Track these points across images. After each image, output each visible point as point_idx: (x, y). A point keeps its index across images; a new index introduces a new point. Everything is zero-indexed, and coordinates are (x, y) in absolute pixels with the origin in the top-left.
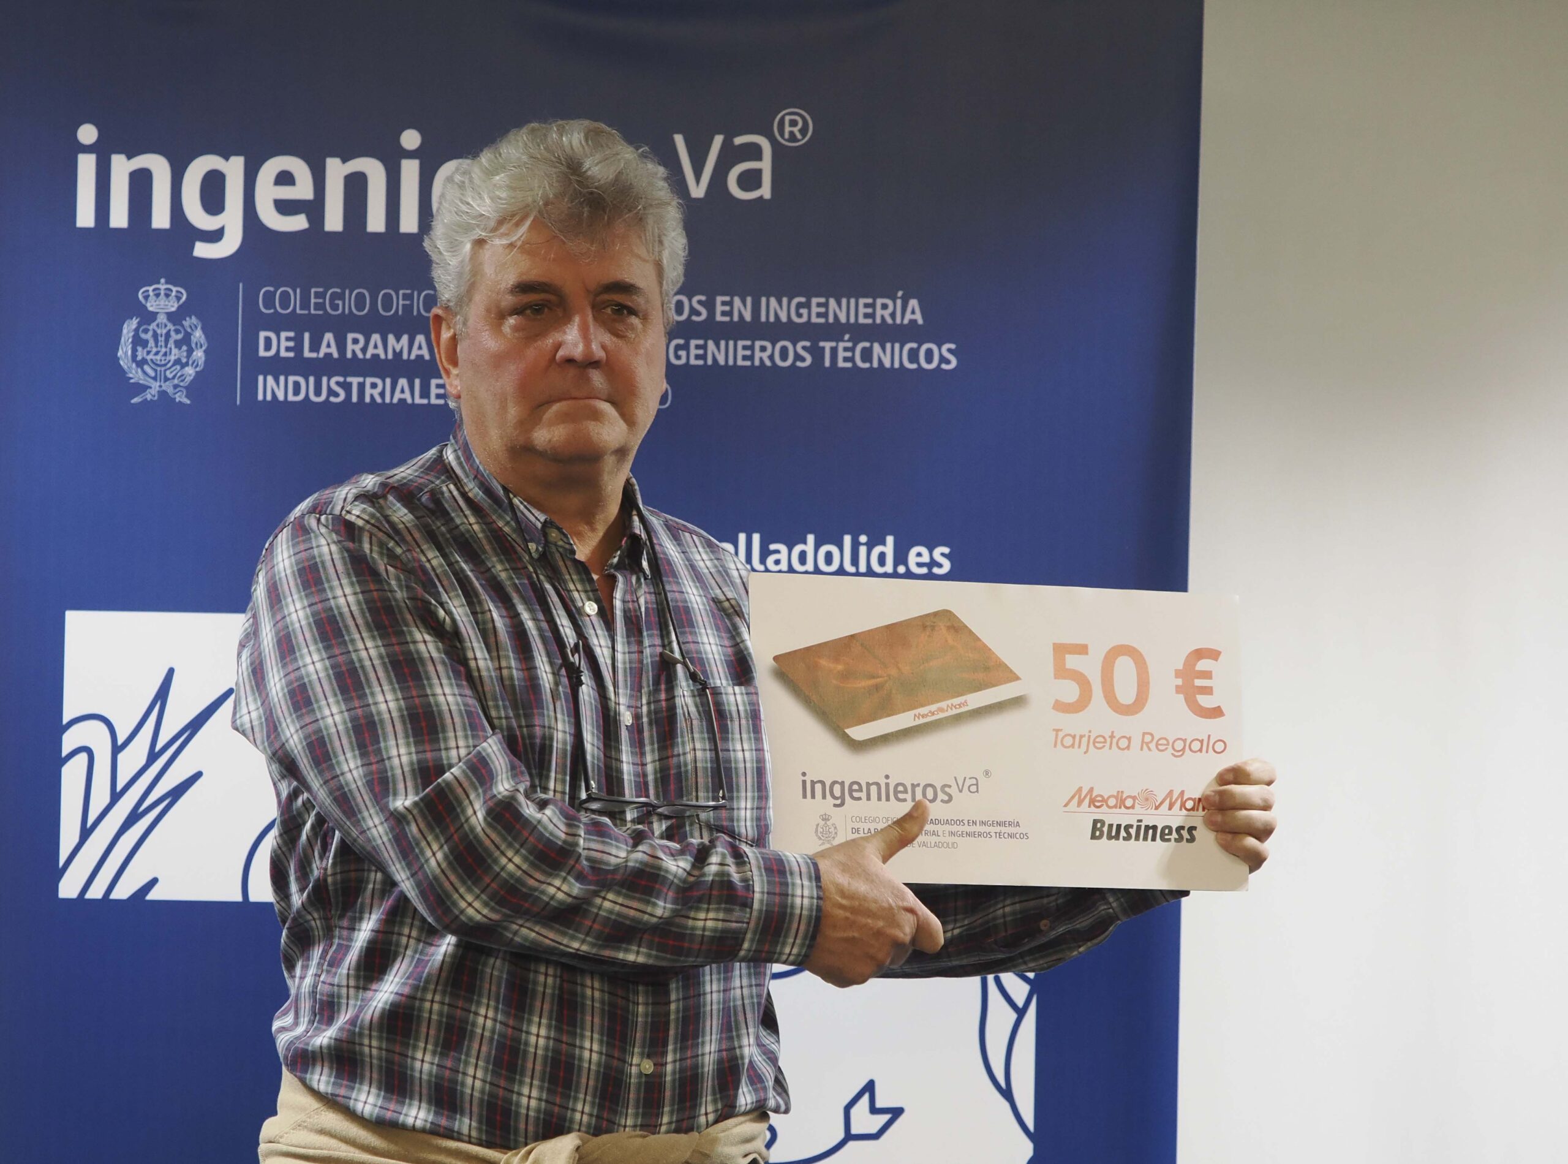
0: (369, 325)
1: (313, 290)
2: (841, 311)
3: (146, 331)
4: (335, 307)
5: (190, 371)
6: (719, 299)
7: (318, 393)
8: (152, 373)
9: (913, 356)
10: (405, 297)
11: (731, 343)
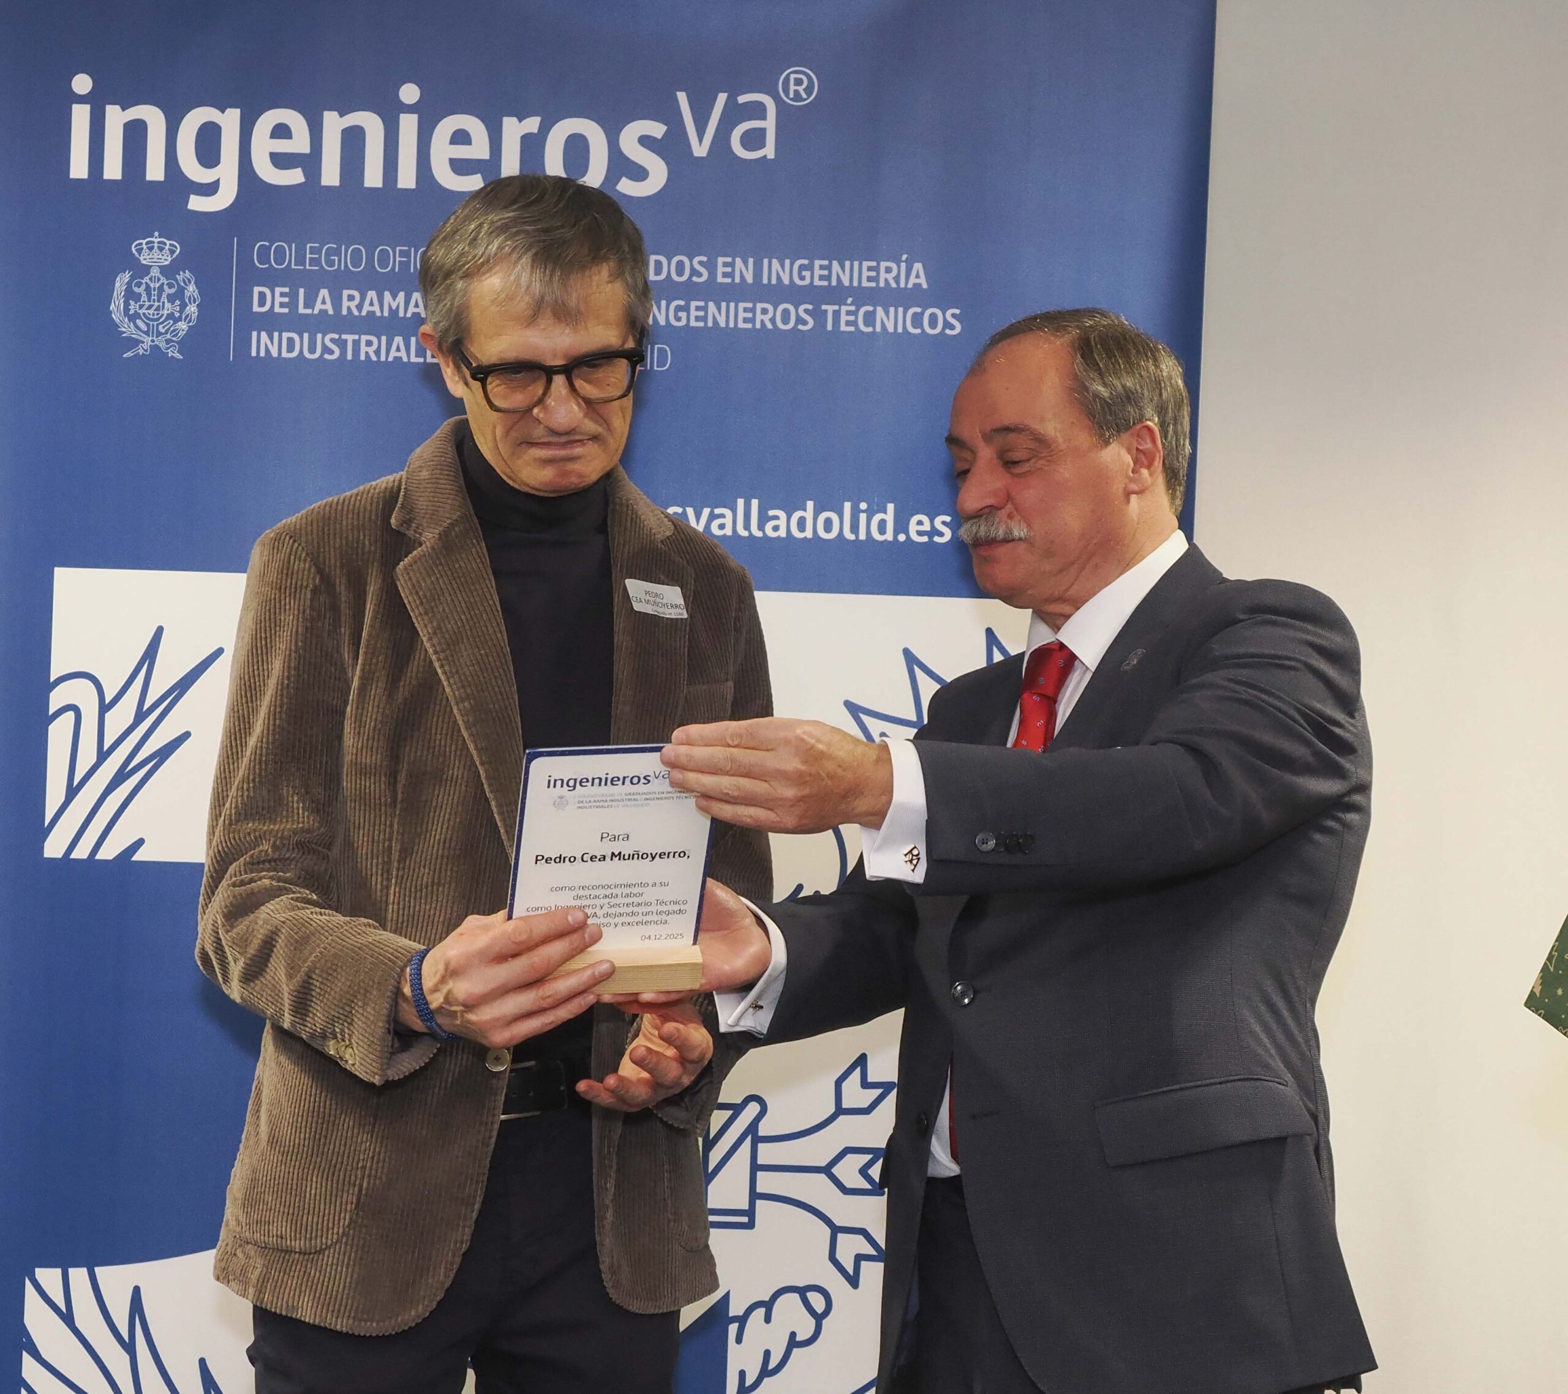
0: (364, 282)
1: (308, 245)
2: (844, 273)
3: (139, 285)
4: (331, 263)
5: (183, 326)
6: (721, 260)
7: (312, 350)
8: (144, 327)
9: (917, 320)
10: (402, 254)
11: (732, 305)
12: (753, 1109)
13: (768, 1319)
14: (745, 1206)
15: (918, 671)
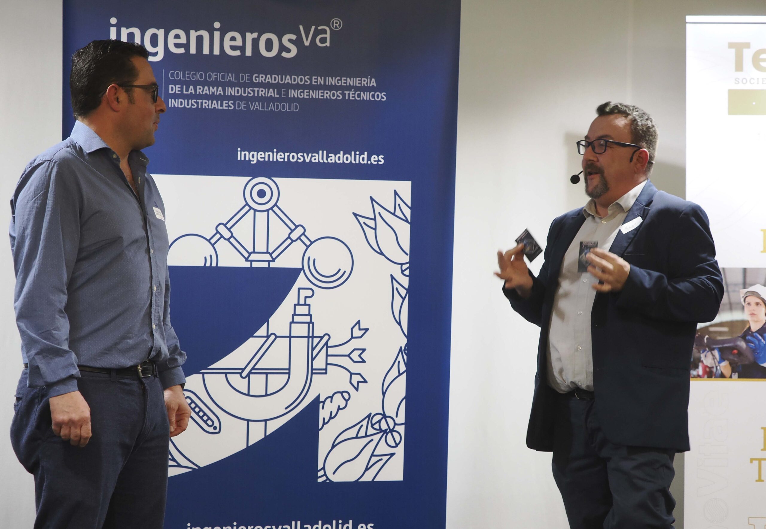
0: (204, 84)
1: (186, 72)
2: (351, 82)
4: (193, 78)
6: (314, 77)
7: (188, 105)
9: (373, 96)
10: (215, 75)
11: (317, 91)
12: (326, 337)
13: (331, 402)
14: (324, 367)
15: (374, 203)
